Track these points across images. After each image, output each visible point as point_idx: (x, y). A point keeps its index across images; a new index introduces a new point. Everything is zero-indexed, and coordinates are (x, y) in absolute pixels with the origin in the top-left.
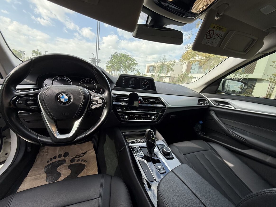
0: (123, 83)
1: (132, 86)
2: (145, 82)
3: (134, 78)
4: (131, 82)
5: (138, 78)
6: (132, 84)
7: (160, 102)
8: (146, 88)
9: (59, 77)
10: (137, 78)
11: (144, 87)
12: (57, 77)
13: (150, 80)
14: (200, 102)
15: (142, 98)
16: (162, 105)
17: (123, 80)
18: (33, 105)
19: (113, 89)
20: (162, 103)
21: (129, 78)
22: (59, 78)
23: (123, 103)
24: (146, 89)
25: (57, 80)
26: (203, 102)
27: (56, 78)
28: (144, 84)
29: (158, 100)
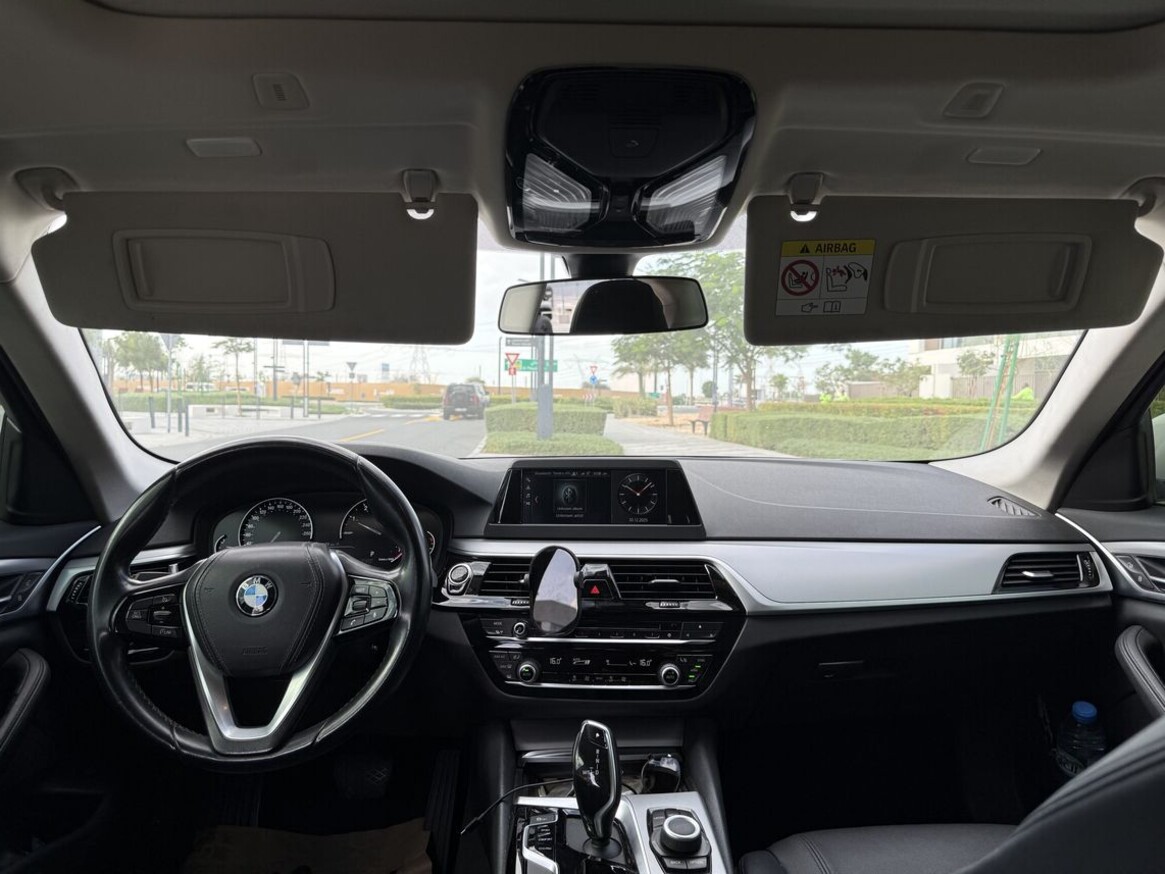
0: (528, 503)
1: (568, 512)
2: (638, 486)
3: (579, 470)
4: (565, 491)
5: (597, 470)
6: (573, 501)
7: (709, 588)
8: (643, 516)
9: (267, 504)
10: (592, 470)
11: (634, 510)
12: (262, 506)
13: (663, 470)
14: (1027, 573)
15: (613, 570)
16: (721, 599)
17: (528, 488)
18: (168, 621)
19: (482, 534)
20: (725, 592)
21: (555, 473)
22: (266, 508)
23: (513, 600)
24: (641, 520)
25: (260, 515)
26: (1051, 570)
27: (257, 509)
28: (631, 498)
29: (700, 578)
